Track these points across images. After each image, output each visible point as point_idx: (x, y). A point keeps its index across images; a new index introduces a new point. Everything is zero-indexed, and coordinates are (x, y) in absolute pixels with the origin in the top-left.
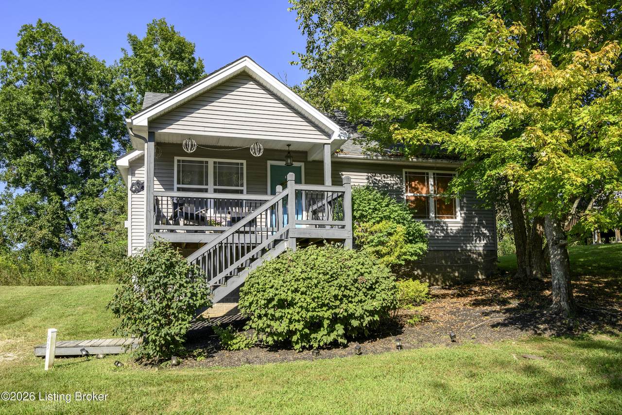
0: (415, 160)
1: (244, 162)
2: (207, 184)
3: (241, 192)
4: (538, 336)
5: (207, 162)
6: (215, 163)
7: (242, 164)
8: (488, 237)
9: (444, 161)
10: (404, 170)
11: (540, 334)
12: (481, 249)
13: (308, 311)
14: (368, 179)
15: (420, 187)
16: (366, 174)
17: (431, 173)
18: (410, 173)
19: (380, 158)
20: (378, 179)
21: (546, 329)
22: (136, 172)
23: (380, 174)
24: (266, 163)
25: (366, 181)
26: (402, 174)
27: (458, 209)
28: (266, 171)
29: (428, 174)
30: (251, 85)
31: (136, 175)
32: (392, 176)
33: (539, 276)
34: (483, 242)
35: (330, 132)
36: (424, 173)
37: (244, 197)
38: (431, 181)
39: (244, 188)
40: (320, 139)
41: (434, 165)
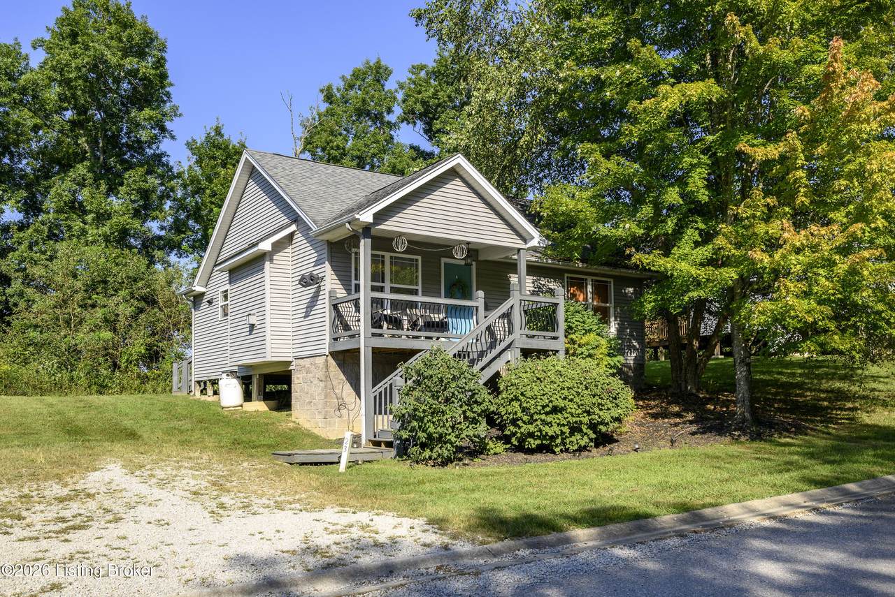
0: (580, 265)
1: (419, 258)
2: (383, 282)
3: (415, 292)
4: (736, 440)
5: (383, 257)
6: (391, 257)
7: (417, 260)
8: (638, 349)
9: (606, 268)
10: (566, 275)
11: (737, 439)
12: (632, 362)
13: (573, 416)
14: (533, 283)
15: (578, 293)
16: (531, 277)
17: (589, 279)
18: (572, 278)
19: (550, 261)
20: (543, 283)
21: (739, 436)
22: (275, 257)
23: (545, 278)
24: (440, 260)
25: (532, 285)
26: (563, 279)
27: (612, 319)
28: (440, 269)
29: (586, 279)
30: (457, 182)
31: (275, 262)
32: (555, 281)
33: (694, 391)
34: (634, 355)
35: (527, 237)
36: (582, 279)
37: (419, 298)
38: (590, 288)
39: (419, 288)
40: (516, 243)
41: (597, 271)
